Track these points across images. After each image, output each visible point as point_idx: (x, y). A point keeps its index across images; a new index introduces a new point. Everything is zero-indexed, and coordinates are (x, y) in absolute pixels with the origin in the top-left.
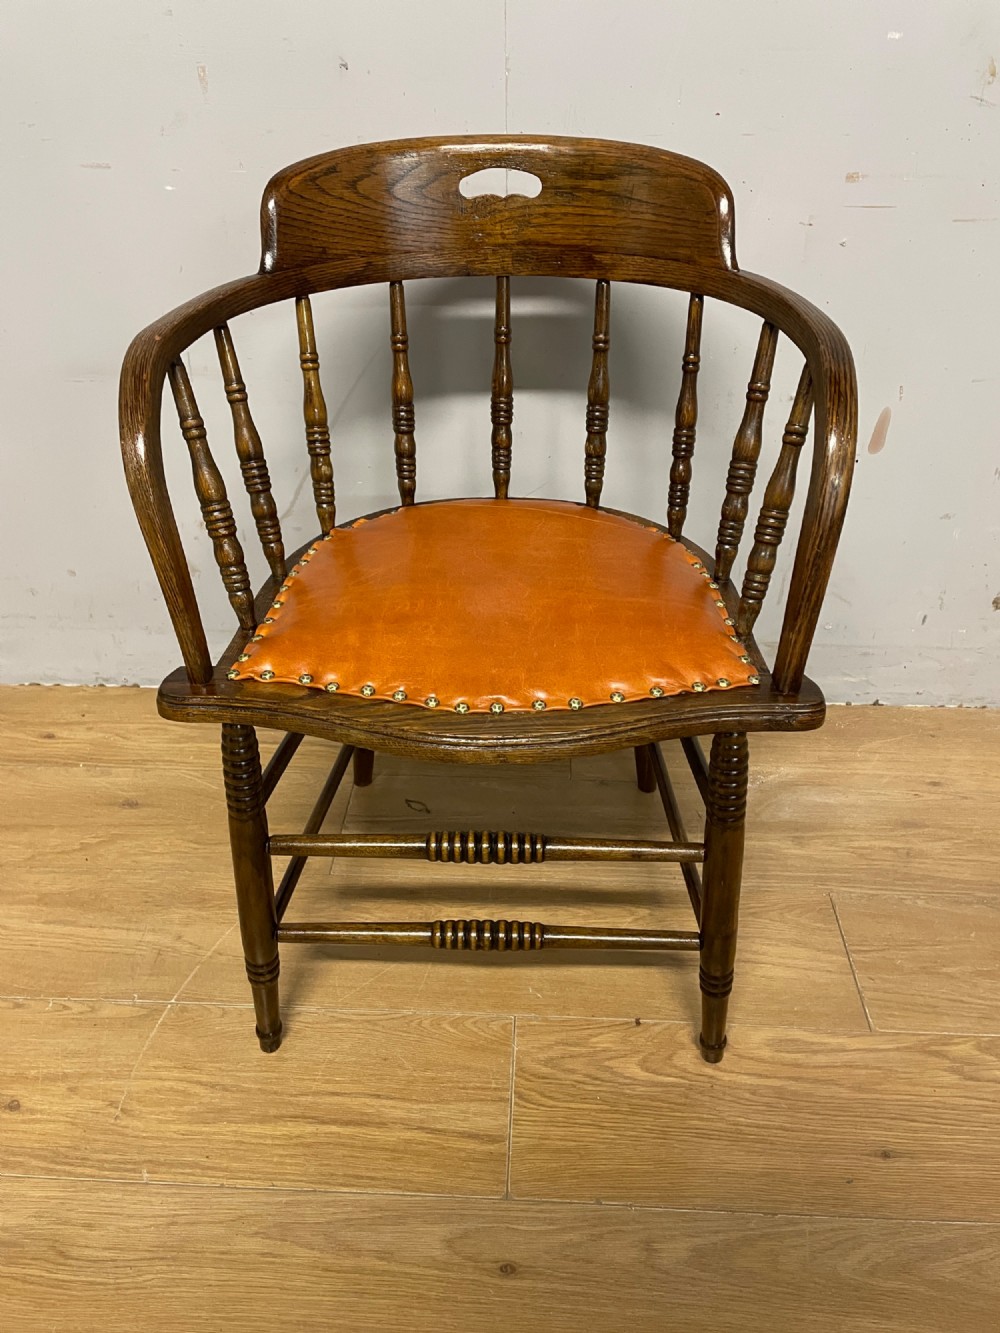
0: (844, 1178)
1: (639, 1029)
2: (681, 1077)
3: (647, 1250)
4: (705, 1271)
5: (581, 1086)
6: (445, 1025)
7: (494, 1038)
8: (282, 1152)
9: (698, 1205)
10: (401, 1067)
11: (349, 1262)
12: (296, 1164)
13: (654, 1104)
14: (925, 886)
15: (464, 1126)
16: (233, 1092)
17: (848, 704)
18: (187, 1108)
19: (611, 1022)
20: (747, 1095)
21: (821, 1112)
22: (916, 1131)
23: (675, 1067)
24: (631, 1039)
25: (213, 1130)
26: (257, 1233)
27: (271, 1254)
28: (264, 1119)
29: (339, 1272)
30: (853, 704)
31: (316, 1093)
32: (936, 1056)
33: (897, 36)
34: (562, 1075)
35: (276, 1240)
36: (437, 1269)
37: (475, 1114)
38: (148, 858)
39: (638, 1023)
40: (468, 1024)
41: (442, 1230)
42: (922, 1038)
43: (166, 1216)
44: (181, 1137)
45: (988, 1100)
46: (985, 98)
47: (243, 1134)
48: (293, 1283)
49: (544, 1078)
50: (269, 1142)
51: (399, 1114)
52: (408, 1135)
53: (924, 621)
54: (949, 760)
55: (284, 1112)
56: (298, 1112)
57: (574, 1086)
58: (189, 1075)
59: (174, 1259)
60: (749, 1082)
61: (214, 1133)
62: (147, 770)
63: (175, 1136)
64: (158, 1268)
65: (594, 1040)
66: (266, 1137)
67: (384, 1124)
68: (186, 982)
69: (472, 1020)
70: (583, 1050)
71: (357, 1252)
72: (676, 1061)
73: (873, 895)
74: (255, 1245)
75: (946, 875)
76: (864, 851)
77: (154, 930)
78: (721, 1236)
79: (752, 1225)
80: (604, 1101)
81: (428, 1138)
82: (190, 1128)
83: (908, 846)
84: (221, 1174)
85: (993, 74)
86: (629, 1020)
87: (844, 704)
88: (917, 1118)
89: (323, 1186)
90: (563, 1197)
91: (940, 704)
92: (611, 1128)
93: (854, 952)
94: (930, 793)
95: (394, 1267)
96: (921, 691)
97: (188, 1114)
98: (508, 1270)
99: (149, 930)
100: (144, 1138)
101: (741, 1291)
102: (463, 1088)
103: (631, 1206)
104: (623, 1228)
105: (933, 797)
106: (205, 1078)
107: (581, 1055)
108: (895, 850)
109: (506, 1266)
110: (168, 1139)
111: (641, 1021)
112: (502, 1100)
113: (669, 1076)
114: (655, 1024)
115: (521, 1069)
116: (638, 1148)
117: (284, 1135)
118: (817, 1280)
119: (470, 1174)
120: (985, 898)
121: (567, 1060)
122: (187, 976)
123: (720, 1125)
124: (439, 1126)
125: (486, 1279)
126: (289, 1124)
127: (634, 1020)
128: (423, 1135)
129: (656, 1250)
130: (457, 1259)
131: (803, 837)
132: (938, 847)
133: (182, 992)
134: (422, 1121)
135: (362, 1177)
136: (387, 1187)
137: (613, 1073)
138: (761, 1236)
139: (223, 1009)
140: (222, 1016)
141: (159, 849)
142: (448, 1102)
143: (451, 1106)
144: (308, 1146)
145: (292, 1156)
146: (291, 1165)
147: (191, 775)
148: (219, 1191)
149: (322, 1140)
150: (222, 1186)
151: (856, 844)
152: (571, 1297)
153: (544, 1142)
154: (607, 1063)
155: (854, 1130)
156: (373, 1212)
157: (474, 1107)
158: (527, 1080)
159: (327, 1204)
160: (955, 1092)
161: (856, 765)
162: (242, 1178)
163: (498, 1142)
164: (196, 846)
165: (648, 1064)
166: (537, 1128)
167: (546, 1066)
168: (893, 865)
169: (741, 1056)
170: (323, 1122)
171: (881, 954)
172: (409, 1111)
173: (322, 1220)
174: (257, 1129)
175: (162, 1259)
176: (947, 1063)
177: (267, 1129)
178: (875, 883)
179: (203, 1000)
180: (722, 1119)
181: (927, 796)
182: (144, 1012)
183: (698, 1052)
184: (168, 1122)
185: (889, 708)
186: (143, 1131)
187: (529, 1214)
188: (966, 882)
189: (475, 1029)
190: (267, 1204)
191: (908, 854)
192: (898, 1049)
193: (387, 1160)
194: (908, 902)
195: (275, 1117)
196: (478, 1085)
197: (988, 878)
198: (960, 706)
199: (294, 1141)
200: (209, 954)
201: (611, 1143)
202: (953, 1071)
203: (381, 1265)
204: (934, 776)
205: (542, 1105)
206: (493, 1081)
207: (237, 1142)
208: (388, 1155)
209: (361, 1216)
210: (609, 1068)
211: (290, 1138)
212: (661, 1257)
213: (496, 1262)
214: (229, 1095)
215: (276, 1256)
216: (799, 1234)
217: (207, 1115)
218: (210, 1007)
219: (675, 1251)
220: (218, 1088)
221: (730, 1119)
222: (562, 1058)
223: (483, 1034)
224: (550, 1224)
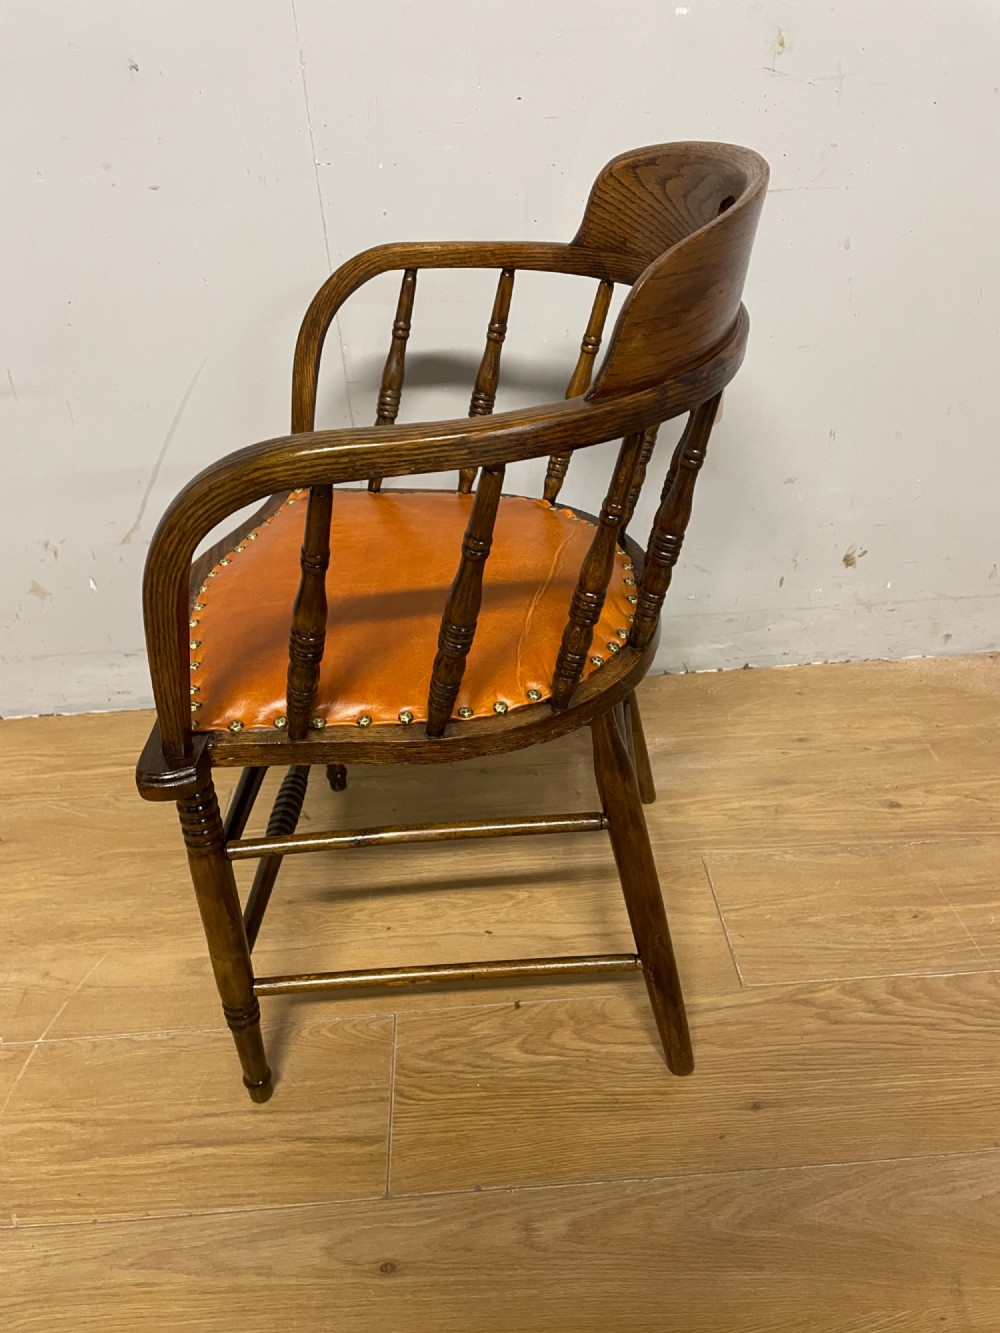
0: (716, 1135)
1: (518, 1012)
2: (559, 1055)
3: (526, 1230)
4: (583, 1244)
5: (462, 1075)
6: (324, 1032)
7: (373, 1039)
8: (156, 1181)
9: (576, 1179)
11: (226, 1282)
12: (171, 1192)
13: (533, 1084)
14: (792, 840)
15: (343, 1131)
16: (104, 1126)
17: (720, 670)
18: (57, 1148)
19: (493, 1007)
20: (623, 1064)
22: (785, 1080)
23: (554, 1045)
24: (511, 1022)
25: (83, 1167)
26: (132, 1265)
27: (147, 1283)
28: (138, 1150)
29: (216, 1293)
30: (724, 669)
32: (804, 1005)
33: (685, 11)
34: (444, 1068)
35: (151, 1268)
36: (317, 1277)
37: (355, 1118)
38: (13, 895)
39: (518, 1006)
40: (348, 1028)
41: (322, 1239)
42: (790, 988)
43: (38, 1259)
44: (51, 1177)
45: (852, 1042)
46: (776, 68)
47: (115, 1167)
48: (170, 1310)
49: (424, 1072)
50: (143, 1172)
51: (278, 1127)
52: (286, 1147)
53: (781, 583)
54: (814, 716)
55: (158, 1140)
56: (174, 1137)
57: (455, 1077)
58: (58, 1114)
59: (46, 1300)
60: (625, 1051)
61: (86, 1170)
62: (11, 805)
63: (44, 1177)
64: (29, 1312)
65: (474, 1028)
66: (139, 1167)
67: (262, 1139)
68: (54, 1020)
69: (352, 1023)
70: (463, 1040)
71: (236, 1271)
72: (555, 1039)
73: (743, 854)
74: (130, 1277)
75: (812, 828)
76: (735, 813)
77: (19, 970)
78: (599, 1207)
79: (628, 1192)
80: (484, 1088)
81: (308, 1147)
82: (60, 1168)
83: (776, 803)
84: (92, 1210)
85: (782, 44)
86: (509, 1004)
87: (715, 671)
88: (785, 1067)
89: (200, 1210)
90: (443, 1188)
91: (806, 662)
92: (491, 1114)
93: (724, 911)
94: (796, 749)
95: (273, 1281)
96: (786, 651)
97: (58, 1153)
98: (388, 1268)
99: (14, 971)
100: (13, 1182)
101: (618, 1259)
102: (343, 1093)
103: (510, 1189)
104: (503, 1211)
105: (799, 753)
106: (76, 1115)
107: (461, 1045)
108: (764, 808)
109: (385, 1265)
110: (36, 1181)
111: (521, 1003)
112: (382, 1099)
113: (547, 1054)
114: (534, 1006)
115: (402, 1067)
116: (518, 1130)
117: (158, 1163)
118: (691, 1238)
119: (353, 1178)
120: (848, 846)
121: (446, 1052)
122: (56, 1013)
123: (598, 1097)
124: (318, 1134)
125: (369, 1281)
126: (164, 1151)
127: (513, 1003)
128: (301, 1145)
129: (535, 1230)
130: (336, 1265)
131: (676, 805)
132: (802, 802)
133: (50, 1030)
134: (300, 1131)
135: (239, 1196)
136: (264, 1202)
137: (492, 1059)
138: (638, 1201)
139: (94, 1043)
141: (25, 886)
142: (327, 1108)
143: (329, 1113)
144: (184, 1170)
145: (165, 1184)
146: (166, 1192)
147: (57, 805)
148: (91, 1227)
149: (197, 1163)
150: (95, 1222)
151: (727, 806)
152: (451, 1288)
153: (423, 1136)
154: (487, 1050)
155: (726, 1086)
156: (251, 1229)
157: (355, 1110)
158: (407, 1077)
159: (203, 1227)
160: (819, 1036)
161: (729, 729)
162: (116, 1212)
163: (378, 1142)
164: (62, 878)
165: (527, 1046)
166: (417, 1123)
167: (426, 1059)
168: (762, 824)
169: (618, 1027)
170: (201, 1145)
171: (751, 911)
172: (287, 1122)
173: (199, 1243)
174: (131, 1161)
175: (34, 1301)
176: (814, 1010)
177: (143, 1159)
178: (745, 842)
179: (72, 1036)
180: (598, 1091)
181: (794, 753)
182: (11, 1054)
184: (37, 1164)
185: (759, 670)
186: (12, 1176)
187: (409, 1211)
188: (832, 832)
189: (356, 1032)
190: (142, 1234)
191: (777, 811)
192: (767, 1002)
193: (264, 1175)
194: (777, 858)
195: (149, 1146)
196: (358, 1088)
197: (851, 827)
198: (826, 662)
199: (169, 1168)
200: (78, 988)
201: (491, 1129)
202: (820, 1016)
203: (261, 1281)
204: (801, 733)
205: (420, 1100)
206: (373, 1082)
207: (110, 1176)
208: (266, 1170)
209: (239, 1234)
210: (489, 1055)
211: (165, 1165)
212: (540, 1236)
213: (376, 1263)
214: (100, 1130)
215: (152, 1285)
216: (674, 1195)
217: (78, 1152)
218: (80, 1042)
219: (553, 1228)
220: (89, 1123)
221: (607, 1090)
222: (443, 1050)
223: (362, 1036)
224: (430, 1218)
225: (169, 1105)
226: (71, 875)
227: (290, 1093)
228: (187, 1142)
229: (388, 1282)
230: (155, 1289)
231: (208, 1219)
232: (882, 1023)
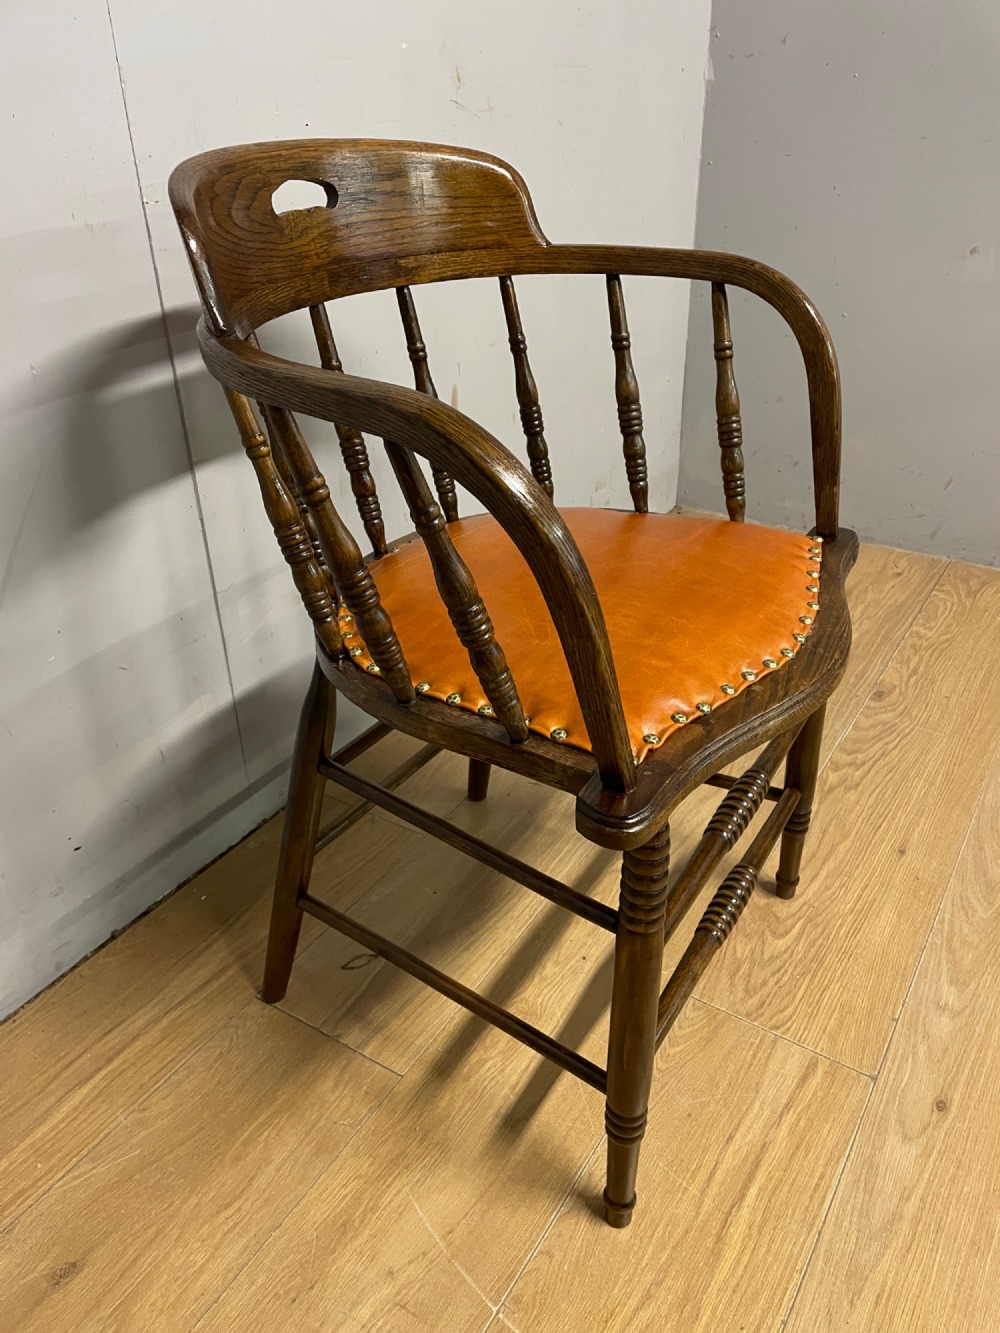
0: (914, 880)
2: (798, 920)
3: (944, 1009)
4: (969, 985)
5: (781, 983)
6: (672, 1052)
7: (705, 1021)
8: (764, 1250)
10: (703, 1106)
11: (905, 1227)
12: (784, 1240)
13: (816, 947)
15: (790, 1084)
16: (665, 1276)
20: (829, 893)
21: (857, 863)
23: (788, 918)
24: (748, 931)
25: (708, 1314)
26: (852, 1302)
27: (878, 1296)
28: (716, 1254)
29: (913, 1240)
31: (703, 1192)
32: (834, 791)
34: (765, 990)
35: (863, 1286)
36: (929, 1157)
37: (782, 1068)
40: (679, 1033)
41: (893, 1139)
46: (458, 101)
47: (725, 1282)
48: (916, 1283)
49: (763, 1004)
50: (745, 1259)
51: (758, 1126)
52: (784, 1129)
55: (714, 1232)
56: (720, 1217)
57: (780, 987)
61: (714, 1313)
65: (739, 955)
66: (738, 1261)
67: (764, 1145)
68: (474, 1286)
70: (746, 966)
71: (896, 1217)
72: (782, 916)
74: (864, 1308)
77: (354, 1305)
78: (943, 961)
79: (939, 942)
81: (794, 1112)
85: (459, 80)
88: (878, 824)
89: (817, 1222)
90: (884, 1040)
92: (830, 982)
95: (920, 1191)
98: (941, 1106)
99: (350, 1310)
102: (750, 1066)
103: (904, 1002)
104: (922, 1015)
106: (634, 1302)
107: (750, 970)
109: (938, 1107)
113: (793, 926)
115: (748, 1015)
116: (854, 974)
117: (743, 1240)
118: (988, 931)
119: (843, 1094)
121: (752, 980)
122: (465, 1281)
123: (850, 918)
124: (784, 1101)
125: (946, 1126)
126: (731, 1231)
128: (789, 1116)
129: (946, 1005)
130: (923, 1140)
133: (487, 1294)
134: (773, 1112)
135: (817, 1186)
136: (835, 1168)
137: (777, 957)
138: (948, 941)
139: (541, 1253)
140: (552, 1257)
141: (200, 1258)
142: (760, 1083)
143: (766, 1083)
144: (765, 1221)
145: (772, 1240)
146: (782, 1245)
149: (762, 1207)
150: (784, 1322)
152: (974, 1074)
153: (827, 1032)
154: (766, 957)
155: (879, 855)
156: (858, 1188)
157: (773, 1065)
158: (761, 1016)
159: (838, 1225)
160: (864, 798)
162: (782, 1299)
163: (816, 1062)
164: (232, 1209)
165: (778, 932)
166: (812, 1030)
167: (751, 997)
170: (742, 1196)
172: (757, 1117)
173: (853, 1238)
174: (725, 1265)
176: (840, 789)
177: (730, 1255)
179: (513, 1273)
180: (845, 916)
183: (779, 900)
187: (894, 1070)
189: (688, 1030)
190: (820, 1283)
193: (805, 1157)
195: (716, 1243)
196: (751, 1053)
199: (754, 1232)
200: (442, 1244)
201: (844, 989)
203: (914, 1200)
205: (791, 1017)
206: (752, 1040)
207: (734, 1291)
208: (801, 1153)
209: (859, 1200)
210: (772, 959)
211: (749, 1236)
212: (953, 1004)
213: (933, 1111)
214: (668, 1282)
215: (883, 1291)
216: (951, 922)
217: (685, 1314)
218: (530, 1266)
219: (949, 994)
220: (653, 1291)
221: (846, 911)
222: (748, 982)
223: (696, 1027)
224: (907, 1061)
225: (676, 1207)
226: (238, 1198)
227: (725, 1104)
228: (733, 1206)
229: (954, 1110)
230: (888, 1289)
231: (831, 1220)
232: (869, 771)
